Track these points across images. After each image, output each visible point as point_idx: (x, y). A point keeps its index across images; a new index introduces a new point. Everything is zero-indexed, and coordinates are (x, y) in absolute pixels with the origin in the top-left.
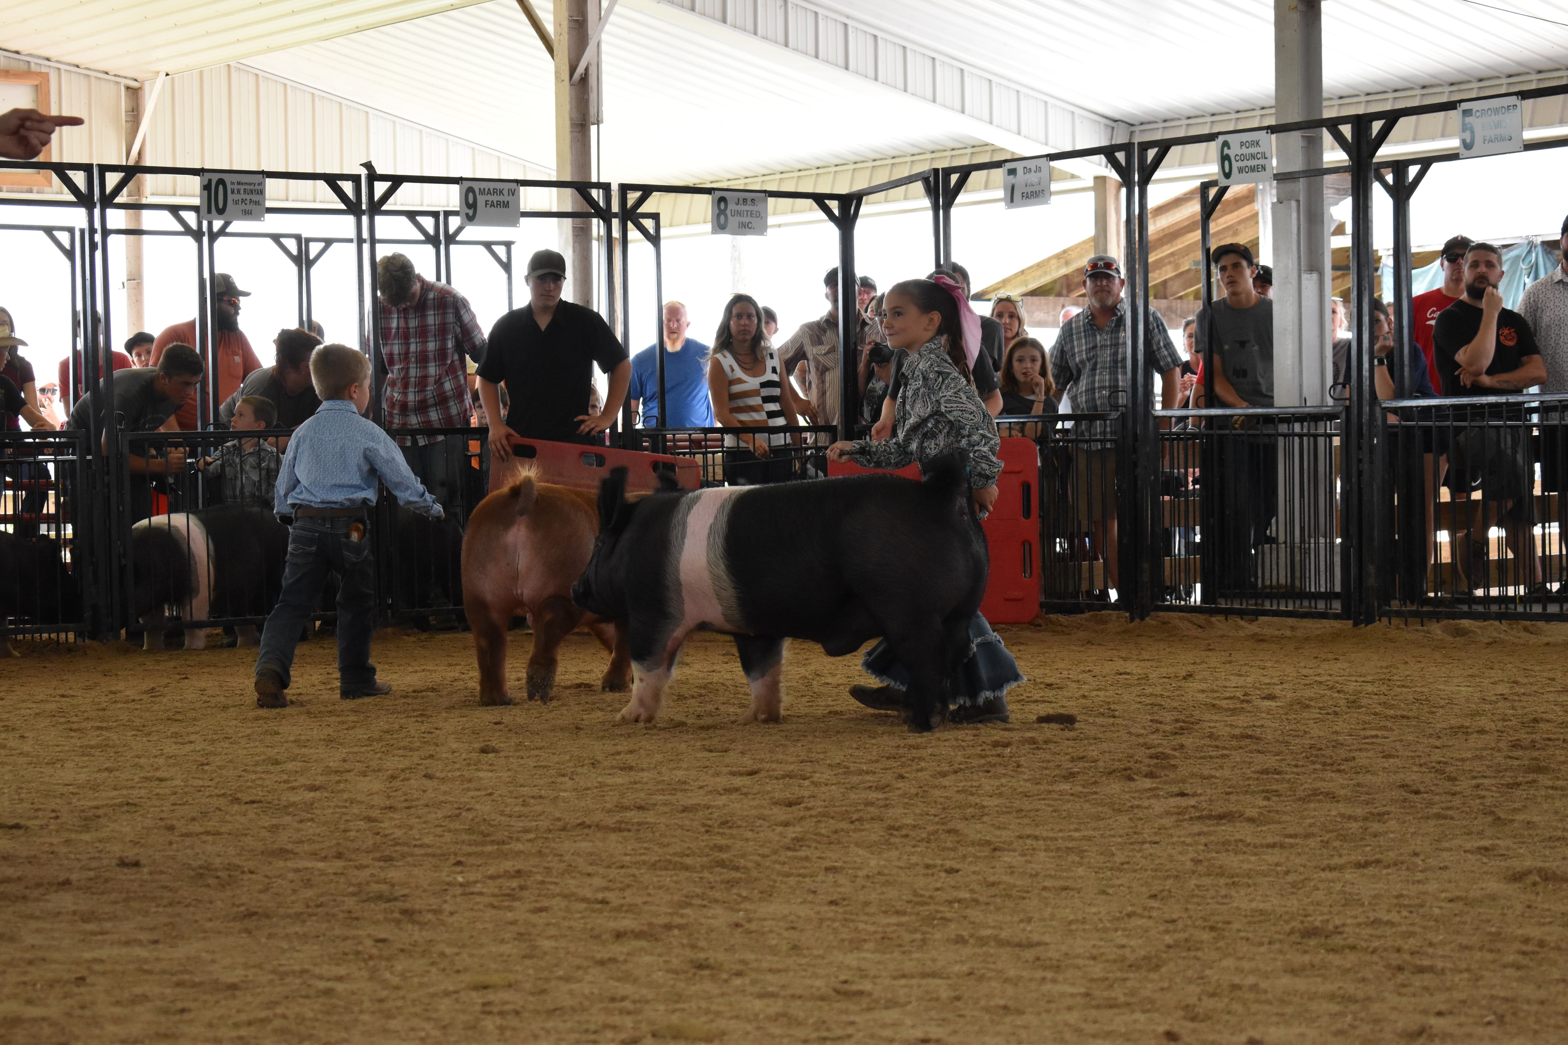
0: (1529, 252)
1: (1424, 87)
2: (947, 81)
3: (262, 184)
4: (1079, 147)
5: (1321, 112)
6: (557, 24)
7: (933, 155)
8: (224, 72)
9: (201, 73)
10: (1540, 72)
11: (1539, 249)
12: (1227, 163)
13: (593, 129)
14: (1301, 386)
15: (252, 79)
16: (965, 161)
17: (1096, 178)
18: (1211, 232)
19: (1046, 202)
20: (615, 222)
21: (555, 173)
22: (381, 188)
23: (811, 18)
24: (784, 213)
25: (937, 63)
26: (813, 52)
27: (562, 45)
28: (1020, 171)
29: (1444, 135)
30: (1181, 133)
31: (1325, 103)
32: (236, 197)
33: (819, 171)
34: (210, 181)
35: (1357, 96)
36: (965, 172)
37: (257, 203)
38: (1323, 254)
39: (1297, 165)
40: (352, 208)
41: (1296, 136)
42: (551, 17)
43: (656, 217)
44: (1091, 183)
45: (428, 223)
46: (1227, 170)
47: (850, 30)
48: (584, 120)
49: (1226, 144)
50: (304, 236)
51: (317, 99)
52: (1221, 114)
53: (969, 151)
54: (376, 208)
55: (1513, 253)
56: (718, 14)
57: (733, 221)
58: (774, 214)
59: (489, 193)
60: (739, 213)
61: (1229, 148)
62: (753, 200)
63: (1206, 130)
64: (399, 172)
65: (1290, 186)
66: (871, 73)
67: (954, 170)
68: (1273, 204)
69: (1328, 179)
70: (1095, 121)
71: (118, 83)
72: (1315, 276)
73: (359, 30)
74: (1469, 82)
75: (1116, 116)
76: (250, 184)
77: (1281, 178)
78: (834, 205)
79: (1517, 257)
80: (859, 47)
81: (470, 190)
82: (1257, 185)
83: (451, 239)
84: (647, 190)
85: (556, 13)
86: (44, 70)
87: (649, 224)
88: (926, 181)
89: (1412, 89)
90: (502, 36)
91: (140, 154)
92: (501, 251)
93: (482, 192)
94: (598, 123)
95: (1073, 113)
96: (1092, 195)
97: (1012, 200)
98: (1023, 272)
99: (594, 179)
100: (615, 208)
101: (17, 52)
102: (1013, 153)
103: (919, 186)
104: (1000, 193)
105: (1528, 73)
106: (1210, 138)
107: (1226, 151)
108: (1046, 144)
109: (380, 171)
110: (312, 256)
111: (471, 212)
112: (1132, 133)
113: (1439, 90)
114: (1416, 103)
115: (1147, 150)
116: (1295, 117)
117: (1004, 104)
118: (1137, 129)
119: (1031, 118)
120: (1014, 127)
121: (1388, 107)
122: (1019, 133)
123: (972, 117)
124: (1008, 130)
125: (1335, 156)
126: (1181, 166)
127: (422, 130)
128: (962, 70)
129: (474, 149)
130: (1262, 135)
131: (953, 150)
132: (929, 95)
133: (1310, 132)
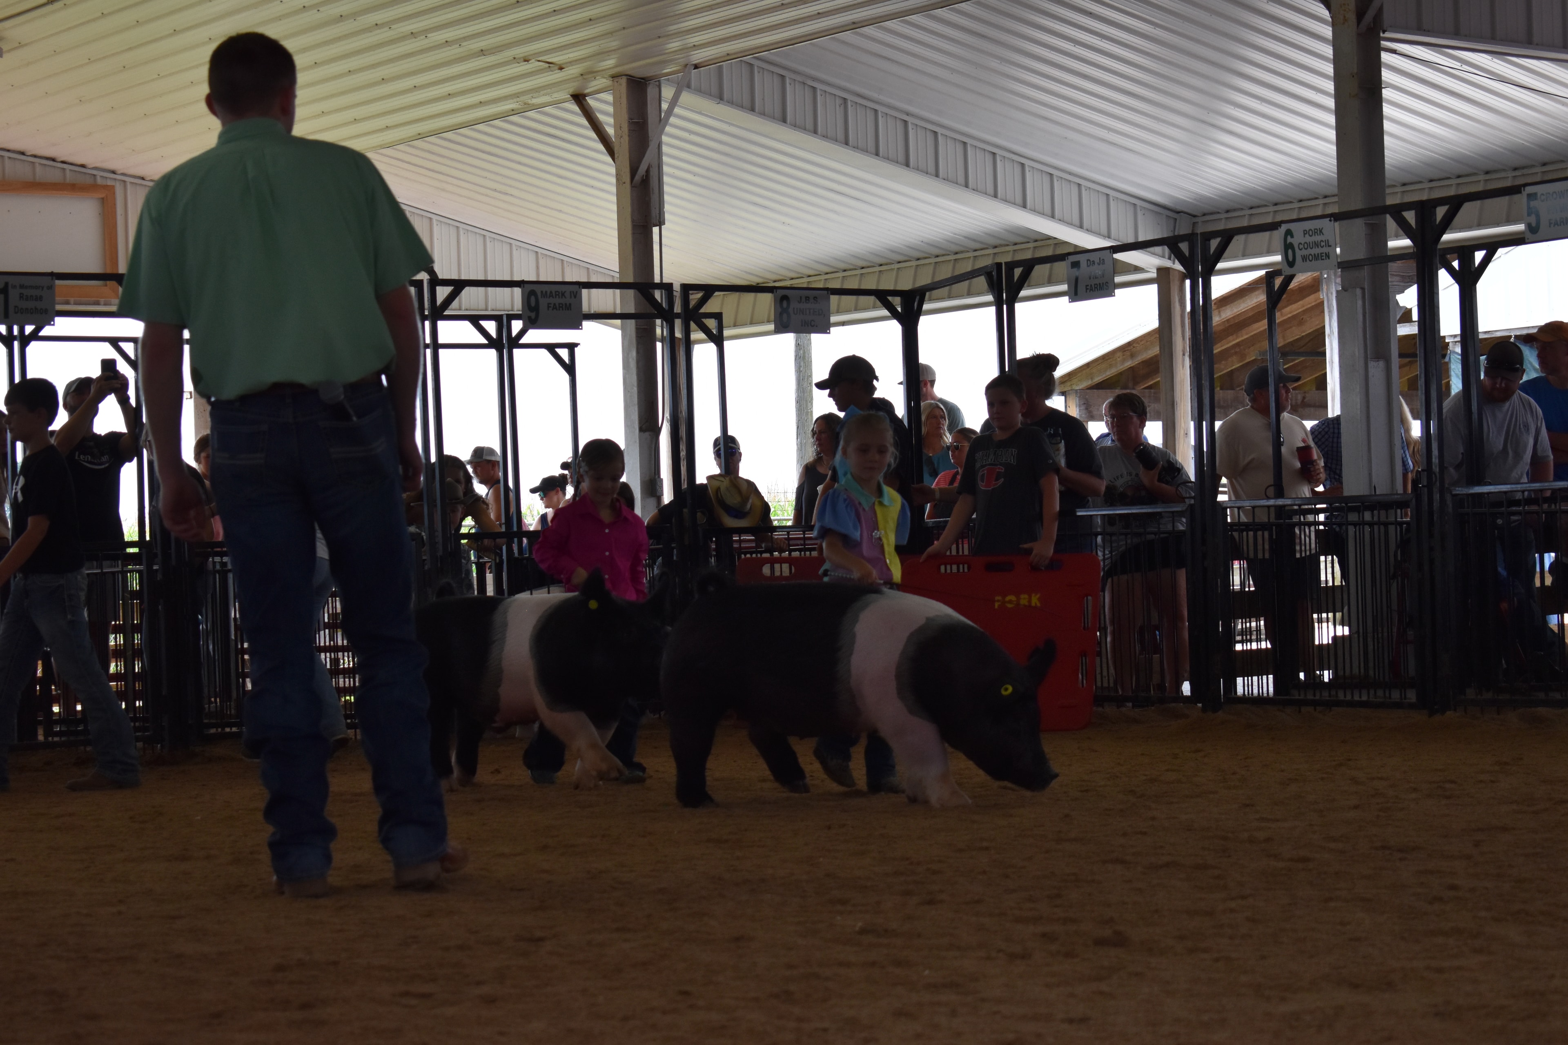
1: (1487, 173)
2: (1008, 176)
4: (1141, 238)
5: (1384, 200)
6: (617, 126)
7: (996, 250)
12: (1290, 252)
13: (656, 230)
14: (1370, 475)
16: (1028, 255)
17: (1160, 270)
18: (1277, 322)
19: (1111, 294)
20: (678, 323)
21: (617, 275)
22: (442, 293)
23: (870, 116)
24: (848, 311)
25: (998, 159)
26: (873, 150)
27: (623, 147)
28: (1083, 264)
29: (1509, 221)
30: (1245, 223)
31: (1388, 191)
33: (882, 268)
35: (1420, 182)
36: (1029, 266)
38: (1389, 341)
39: (1360, 253)
41: (1359, 224)
42: (611, 121)
43: (718, 316)
44: (1154, 275)
45: (490, 326)
46: (1291, 259)
47: (910, 127)
48: (646, 222)
49: (1289, 233)
52: (1283, 203)
53: (1031, 245)
54: (438, 313)
56: (778, 112)
58: (839, 312)
59: (551, 295)
60: (801, 311)
61: (1292, 236)
62: (815, 298)
63: (1269, 220)
64: (463, 278)
65: (1354, 274)
66: (932, 169)
67: (1017, 264)
68: (1338, 292)
69: (1394, 267)
70: (1157, 213)
72: (1381, 364)
73: (421, 136)
74: (1532, 166)
75: (1179, 208)
77: (1345, 266)
78: (897, 301)
80: (918, 144)
81: (532, 293)
82: (1321, 273)
83: (515, 343)
84: (709, 290)
85: (615, 116)
86: (109, 183)
87: (711, 323)
88: (989, 275)
90: (563, 140)
92: (564, 353)
93: (544, 295)
94: (660, 223)
95: (1135, 205)
97: (1076, 293)
98: (1088, 365)
99: (657, 280)
100: (678, 309)
101: (83, 166)
102: (1076, 246)
103: (982, 281)
104: (1064, 287)
107: (1289, 240)
108: (1109, 237)
109: (441, 275)
111: (533, 315)
112: (1194, 224)
113: (1503, 175)
114: (1480, 188)
115: (1209, 240)
116: (1357, 204)
117: (1065, 198)
118: (1199, 220)
119: (1093, 211)
120: (1076, 220)
121: (1452, 192)
122: (1081, 227)
123: (1034, 211)
124: (1070, 224)
125: (1400, 243)
126: (1245, 256)
127: (485, 235)
128: (1023, 165)
129: (538, 253)
130: (1325, 223)
131: (1016, 244)
132: (990, 189)
133: (1373, 220)
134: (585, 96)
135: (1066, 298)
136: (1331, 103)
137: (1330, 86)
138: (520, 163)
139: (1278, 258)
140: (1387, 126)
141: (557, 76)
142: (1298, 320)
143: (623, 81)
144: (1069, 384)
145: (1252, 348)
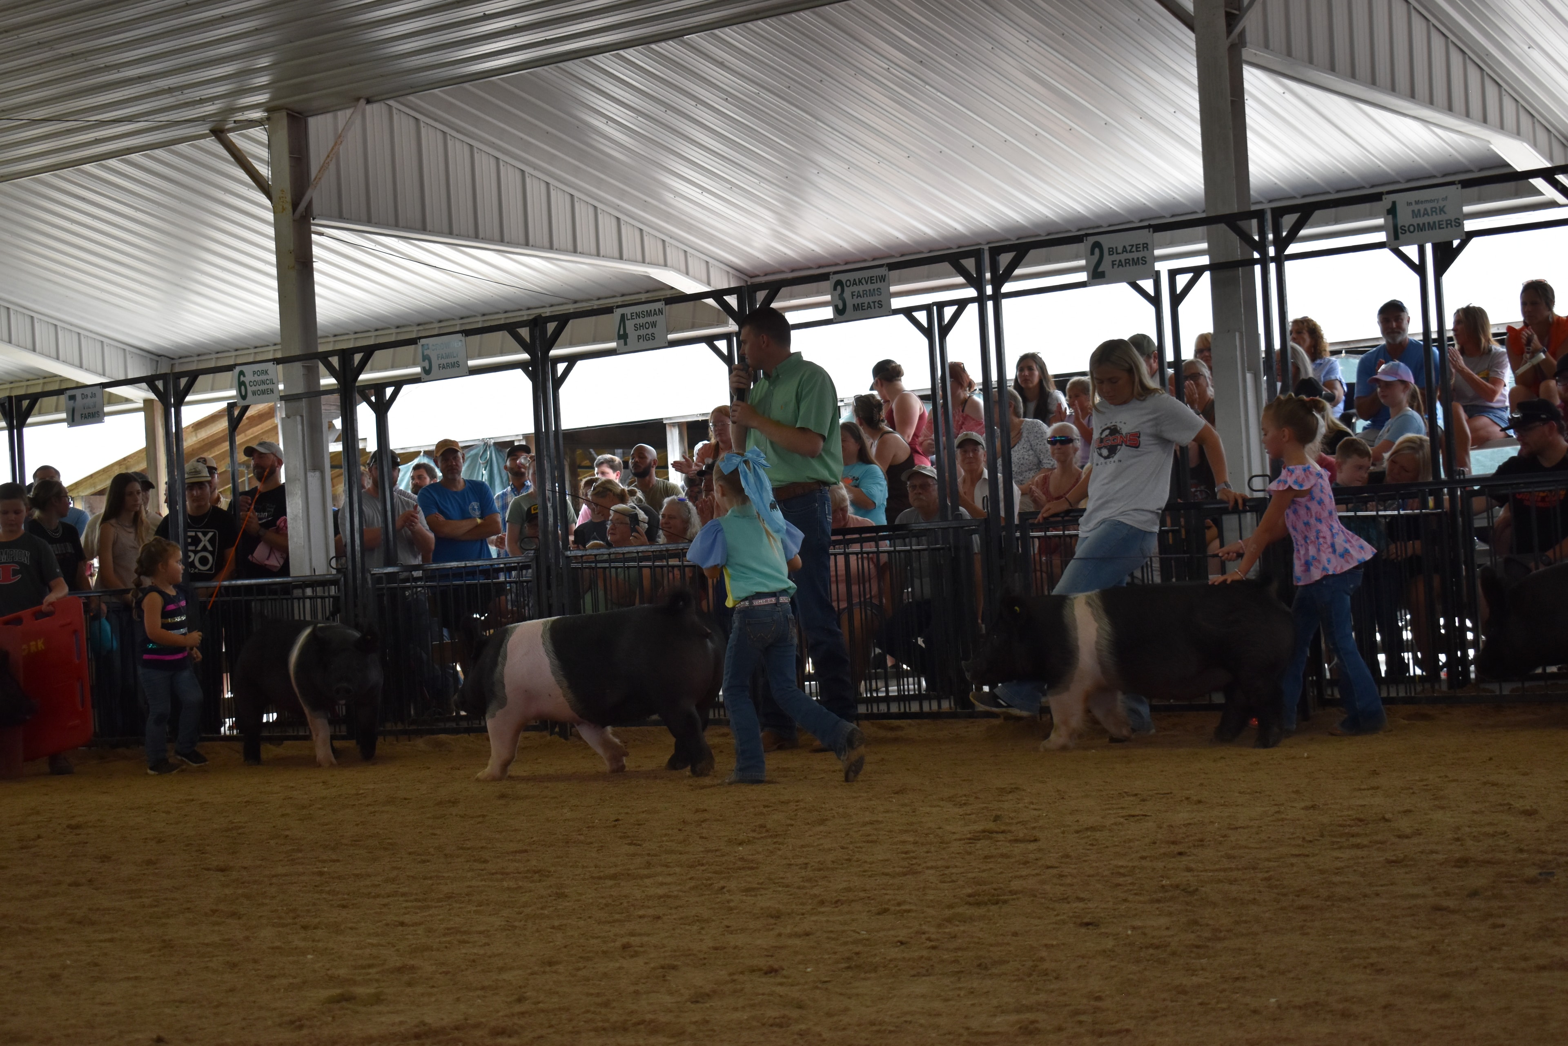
0: (485, 451)
1: (398, 327)
2: (20, 326)
4: (130, 376)
5: (317, 348)
7: (12, 385)
10: (484, 315)
11: (492, 448)
12: (243, 388)
14: (311, 559)
16: (38, 389)
17: (146, 401)
18: (237, 443)
19: (100, 421)
25: (12, 312)
28: (79, 398)
29: (414, 365)
30: (212, 364)
31: (319, 341)
35: (348, 334)
36: (34, 399)
38: (323, 457)
39: (300, 389)
41: (298, 365)
44: (141, 405)
46: (243, 393)
49: (242, 373)
52: (243, 349)
53: (41, 381)
55: (473, 452)
61: (244, 376)
63: (232, 362)
65: (295, 404)
67: (25, 396)
68: (283, 419)
69: (324, 400)
70: (142, 356)
72: (317, 474)
74: (432, 323)
75: (161, 353)
77: (286, 398)
79: (476, 455)
82: (275, 404)
89: (389, 328)
95: (124, 350)
96: (142, 414)
97: (73, 420)
98: (91, 476)
102: (77, 382)
104: (64, 416)
105: (475, 316)
106: (230, 368)
107: (242, 378)
108: (104, 375)
112: (172, 365)
113: (409, 329)
114: (393, 338)
115: (179, 378)
116: (296, 351)
117: (68, 344)
118: (176, 362)
119: (91, 353)
120: (77, 362)
121: (371, 342)
122: (81, 367)
123: (42, 354)
124: (72, 365)
125: (328, 381)
126: (213, 390)
128: (32, 317)
130: (270, 366)
131: (28, 380)
133: (308, 363)
135: (65, 424)
136: (274, 271)
137: (273, 258)
139: (233, 393)
140: (318, 289)
144: (76, 491)
145: (223, 462)
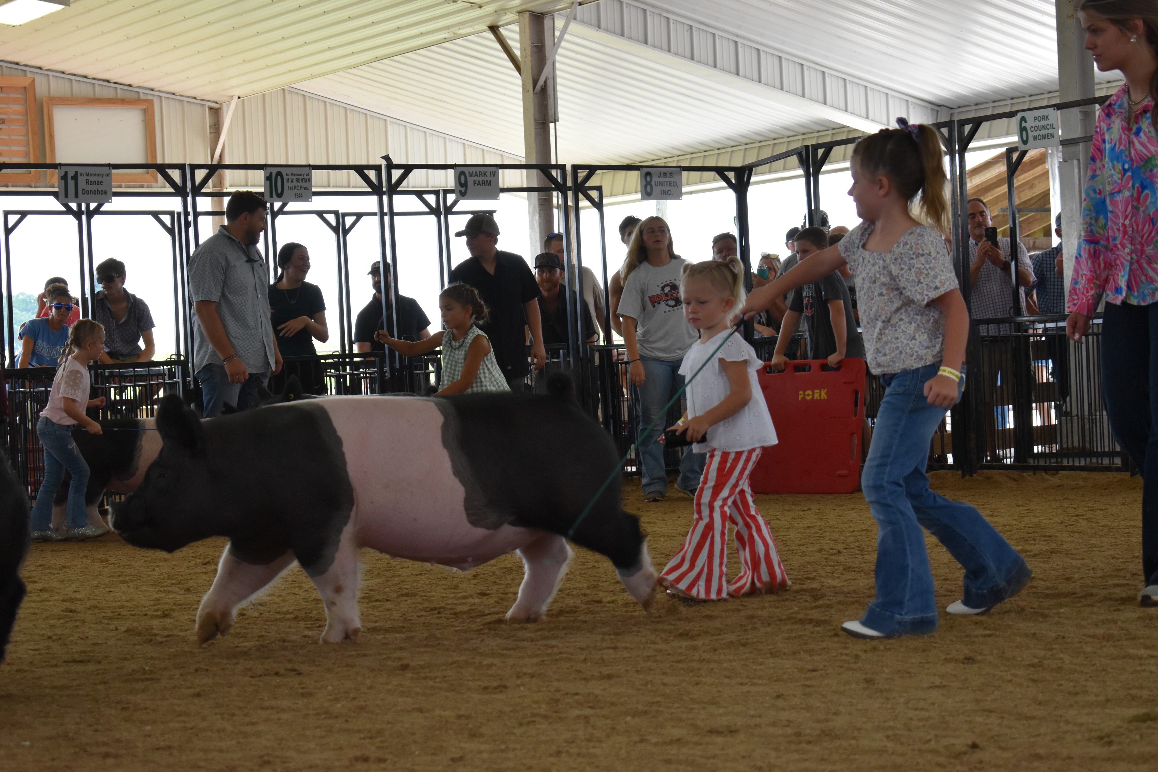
2: (812, 81)
3: (309, 174)
5: (1094, 94)
6: (523, 49)
7: (804, 137)
8: (280, 94)
9: (264, 95)
12: (1024, 133)
13: (552, 126)
15: (301, 98)
16: (828, 139)
18: (1015, 185)
20: (570, 194)
21: (524, 160)
22: (396, 174)
23: (710, 38)
24: (695, 183)
25: (805, 68)
26: (712, 63)
27: (527, 65)
30: (989, 112)
31: (1096, 87)
32: (291, 184)
33: (720, 151)
34: (271, 173)
36: (829, 147)
37: (306, 188)
39: (1077, 133)
40: (376, 190)
41: (1075, 111)
42: (518, 45)
43: (599, 189)
45: (431, 199)
46: (1025, 138)
47: (739, 45)
48: (545, 120)
49: (1023, 119)
50: (340, 212)
51: (348, 112)
52: (1018, 98)
53: (830, 132)
54: (393, 189)
56: (641, 37)
57: (657, 190)
58: (688, 184)
59: (476, 175)
60: (661, 184)
61: (1026, 122)
62: (671, 174)
63: (1008, 110)
64: (410, 163)
65: (1072, 149)
66: (756, 77)
67: (820, 146)
68: (1059, 163)
70: (924, 106)
71: (203, 105)
73: (377, 59)
75: (941, 103)
76: (300, 175)
77: (1065, 143)
78: (731, 175)
80: (746, 58)
81: (462, 173)
82: (1047, 151)
83: (449, 210)
84: (592, 169)
85: (521, 42)
86: (150, 98)
87: (594, 194)
88: (800, 155)
90: (482, 60)
91: (221, 156)
93: (471, 174)
94: (555, 121)
95: (907, 101)
99: (553, 162)
100: (569, 184)
101: (130, 86)
103: (794, 159)
107: (1024, 124)
109: (395, 161)
110: (347, 226)
111: (463, 190)
112: (952, 114)
115: (964, 126)
116: (1074, 97)
117: (855, 97)
118: (955, 111)
119: (876, 105)
120: (864, 113)
122: (867, 118)
123: (832, 106)
124: (859, 116)
126: (989, 137)
127: (425, 131)
128: (823, 73)
129: (465, 144)
130: (1050, 111)
131: (819, 132)
132: (800, 92)
133: (1085, 108)
134: (498, 27)
136: (1053, 22)
137: (1052, 9)
138: (451, 78)
141: (478, 12)
142: (1030, 185)
143: (527, 15)
145: (995, 206)
